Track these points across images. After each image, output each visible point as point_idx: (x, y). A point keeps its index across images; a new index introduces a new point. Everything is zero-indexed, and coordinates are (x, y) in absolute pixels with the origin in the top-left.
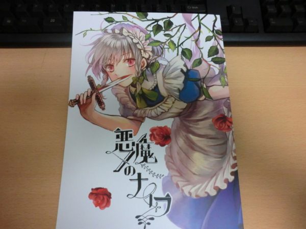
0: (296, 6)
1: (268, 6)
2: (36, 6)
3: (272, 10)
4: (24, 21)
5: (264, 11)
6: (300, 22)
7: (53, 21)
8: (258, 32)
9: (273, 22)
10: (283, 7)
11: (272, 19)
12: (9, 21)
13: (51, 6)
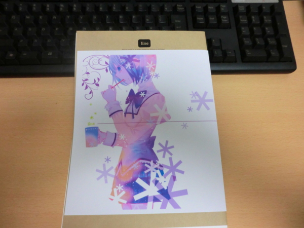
0: (269, 39)
1: (245, 39)
2: (36, 41)
3: (248, 42)
4: (25, 54)
5: (241, 43)
6: (273, 53)
7: (50, 54)
8: (236, 62)
9: (249, 53)
10: (257, 39)
11: (247, 51)
12: (11, 55)
13: (49, 41)
